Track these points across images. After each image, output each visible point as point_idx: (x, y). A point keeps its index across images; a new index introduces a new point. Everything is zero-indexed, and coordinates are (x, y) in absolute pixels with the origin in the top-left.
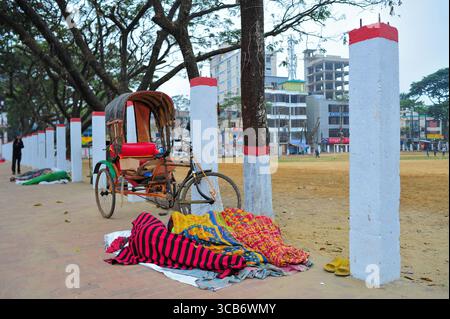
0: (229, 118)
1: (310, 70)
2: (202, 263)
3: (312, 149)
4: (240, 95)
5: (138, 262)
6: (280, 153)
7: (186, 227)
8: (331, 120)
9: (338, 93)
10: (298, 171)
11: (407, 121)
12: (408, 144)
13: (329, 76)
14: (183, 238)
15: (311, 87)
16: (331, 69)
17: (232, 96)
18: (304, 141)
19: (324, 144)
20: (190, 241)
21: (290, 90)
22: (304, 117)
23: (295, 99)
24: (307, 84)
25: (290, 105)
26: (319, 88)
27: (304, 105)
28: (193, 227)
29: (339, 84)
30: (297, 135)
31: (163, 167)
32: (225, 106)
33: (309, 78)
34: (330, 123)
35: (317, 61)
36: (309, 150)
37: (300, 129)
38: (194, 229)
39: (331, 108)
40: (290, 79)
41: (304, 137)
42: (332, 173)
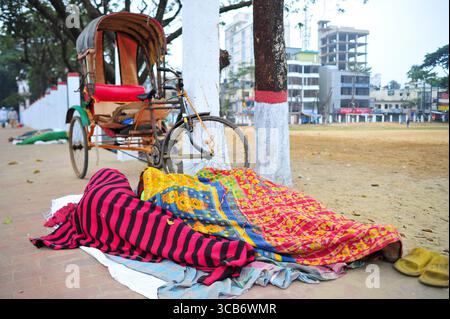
0: (243, 88)
1: (324, 41)
2: (177, 253)
3: (324, 119)
4: (254, 65)
5: (78, 245)
6: (292, 122)
7: (160, 190)
8: (343, 91)
9: (351, 64)
10: (311, 139)
11: (419, 93)
12: (419, 115)
13: (342, 48)
14: (153, 207)
15: (324, 59)
16: (345, 39)
17: (247, 66)
18: (316, 111)
19: (335, 114)
20: (164, 212)
21: (303, 61)
22: (316, 88)
23: (308, 69)
24: (320, 54)
25: (303, 75)
26: (331, 60)
27: (316, 75)
28: (169, 190)
29: (351, 55)
30: (309, 105)
31: (148, 112)
32: (239, 75)
33: (323, 49)
34: (342, 93)
35: (331, 32)
36: (321, 120)
37: (312, 100)
38: (172, 193)
39: (343, 79)
40: (303, 50)
41: (316, 107)
42: (345, 141)
